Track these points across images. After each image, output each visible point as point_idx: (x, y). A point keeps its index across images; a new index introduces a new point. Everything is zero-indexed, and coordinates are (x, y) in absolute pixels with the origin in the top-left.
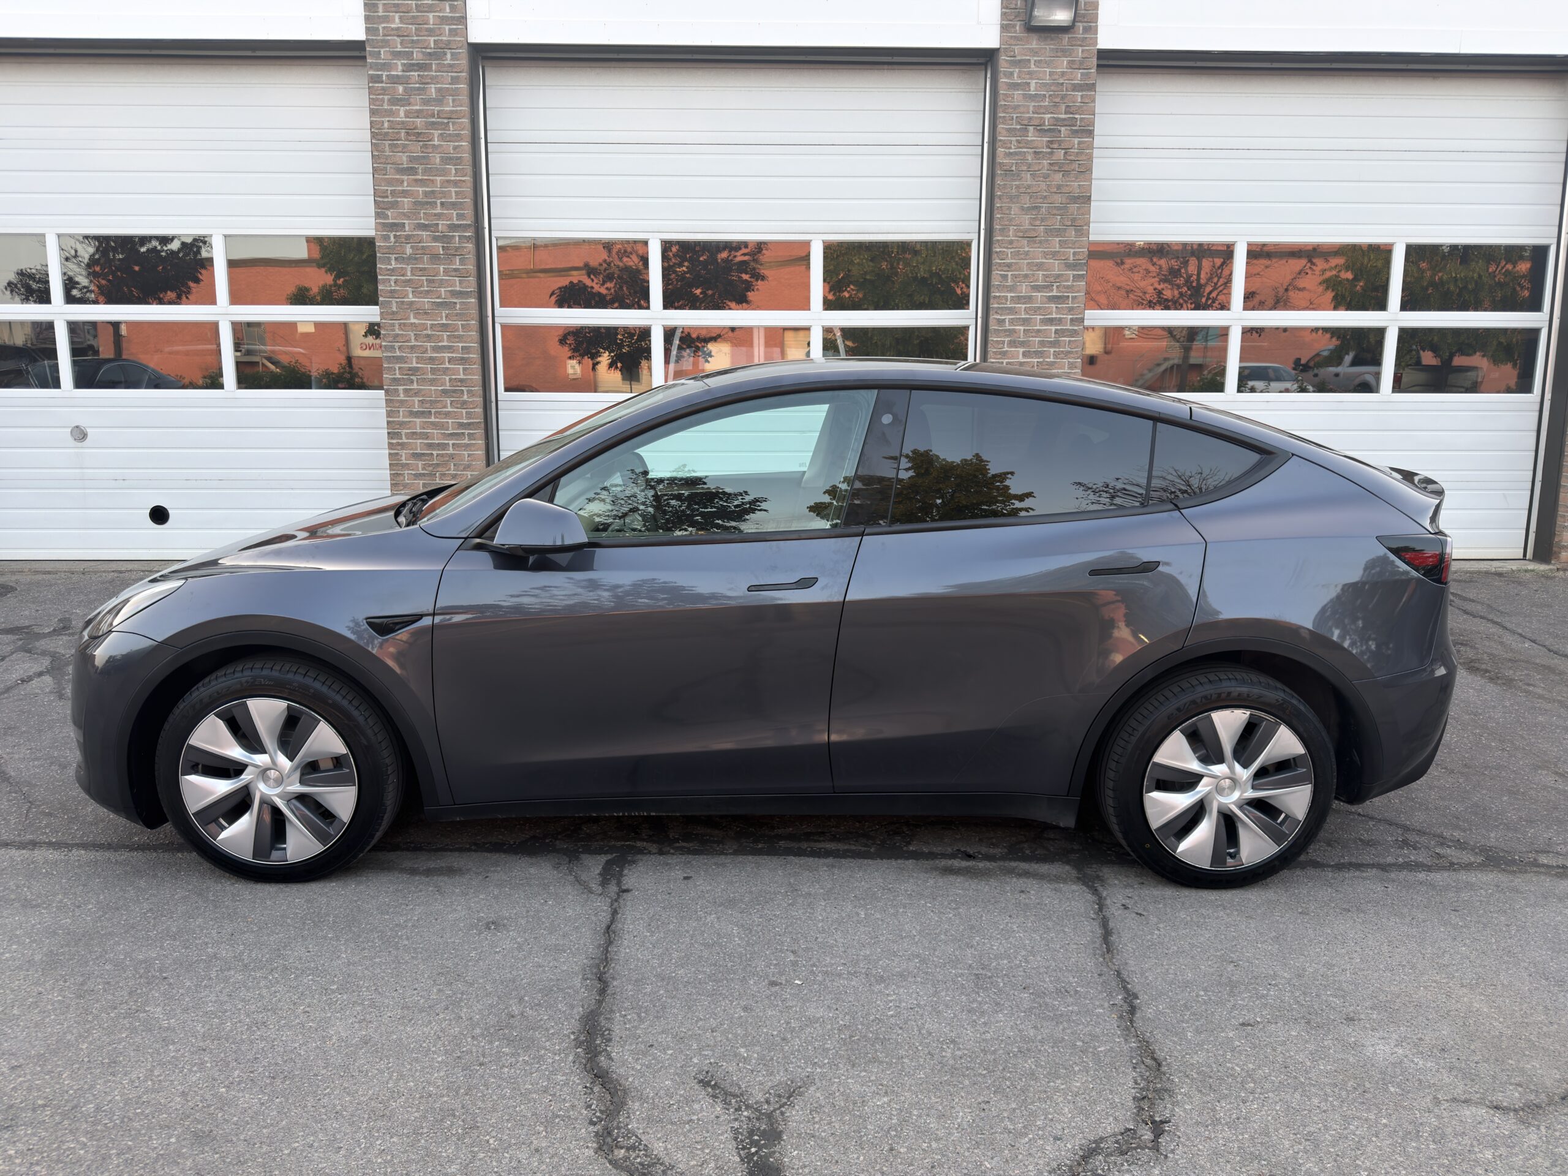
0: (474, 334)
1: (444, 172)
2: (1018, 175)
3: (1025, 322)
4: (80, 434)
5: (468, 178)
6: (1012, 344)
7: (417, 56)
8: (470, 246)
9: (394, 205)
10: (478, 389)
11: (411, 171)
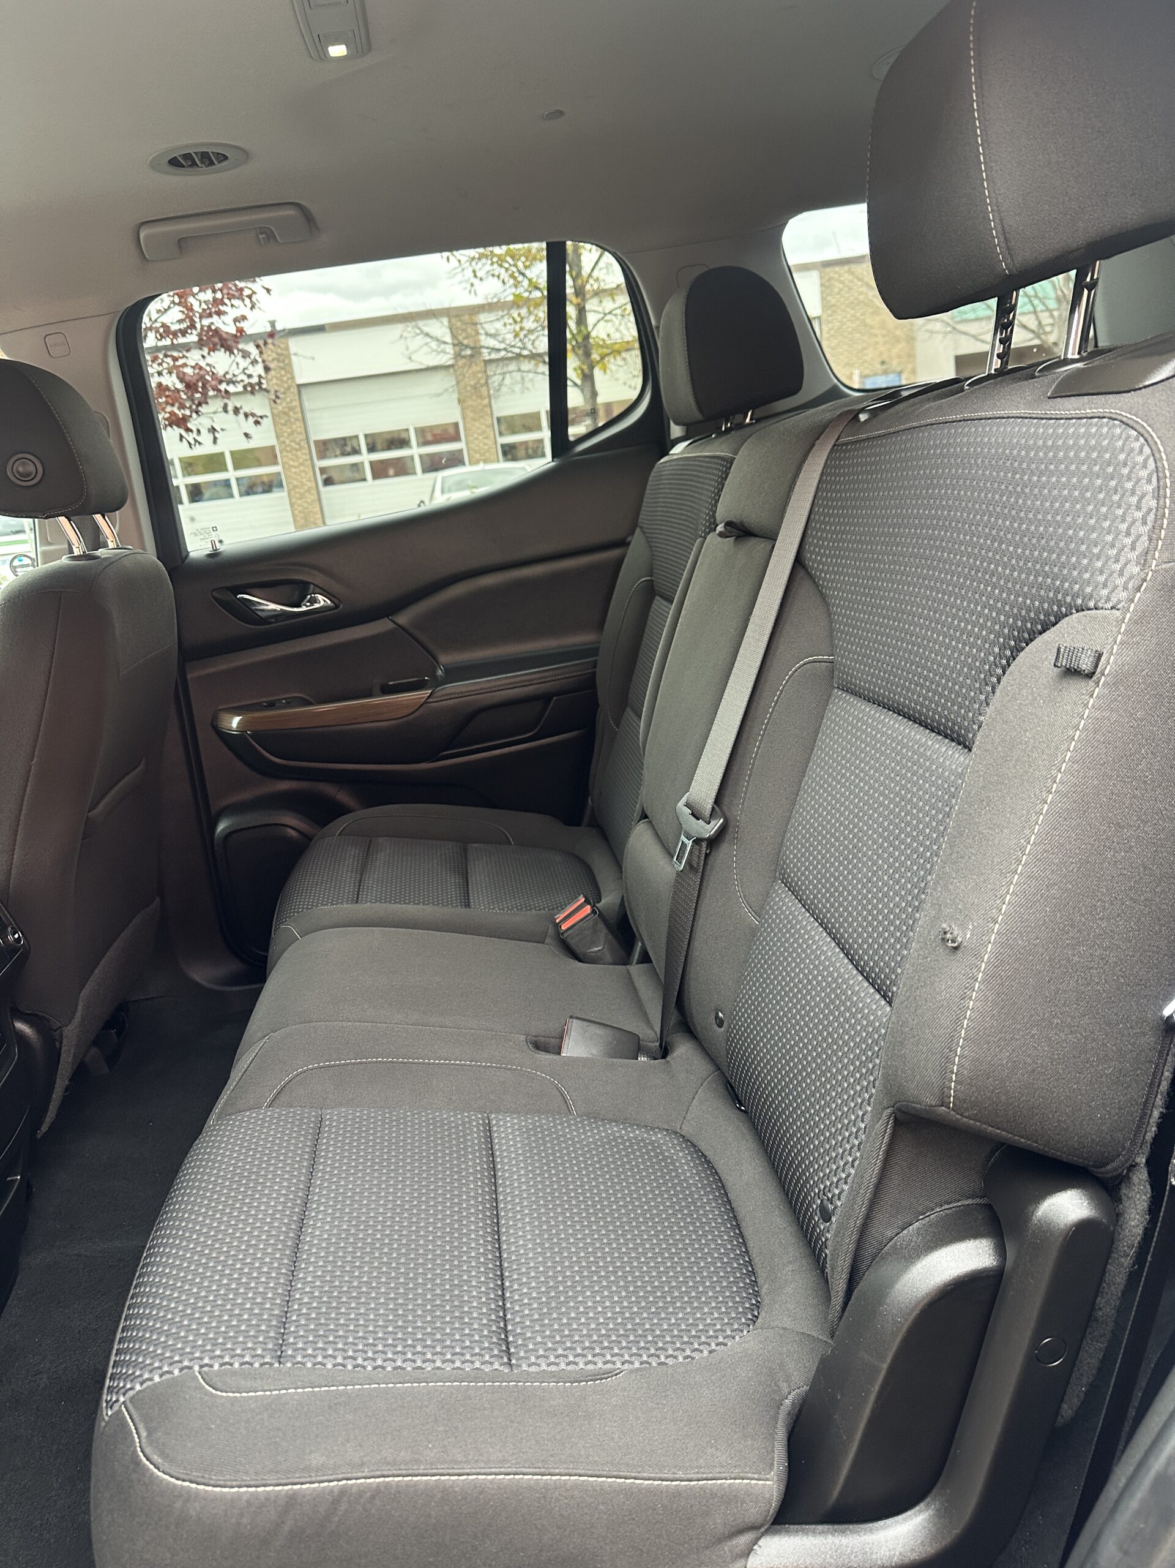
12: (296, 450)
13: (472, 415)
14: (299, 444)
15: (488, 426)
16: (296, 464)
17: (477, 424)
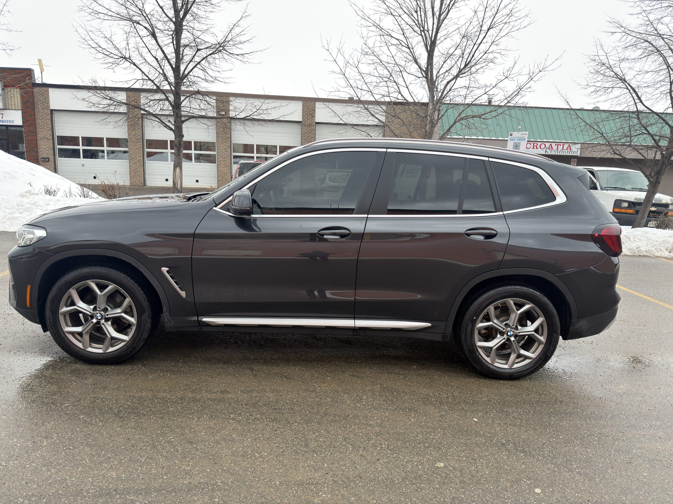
0: (142, 153)
1: (137, 131)
2: (219, 134)
3: (222, 154)
4: (83, 165)
5: (141, 132)
6: (220, 157)
7: (134, 115)
8: (141, 141)
9: (131, 135)
10: (142, 161)
11: (133, 130)
12: (136, 142)
13: (221, 140)
14: (138, 140)
15: (228, 147)
16: (135, 148)
17: (223, 145)
